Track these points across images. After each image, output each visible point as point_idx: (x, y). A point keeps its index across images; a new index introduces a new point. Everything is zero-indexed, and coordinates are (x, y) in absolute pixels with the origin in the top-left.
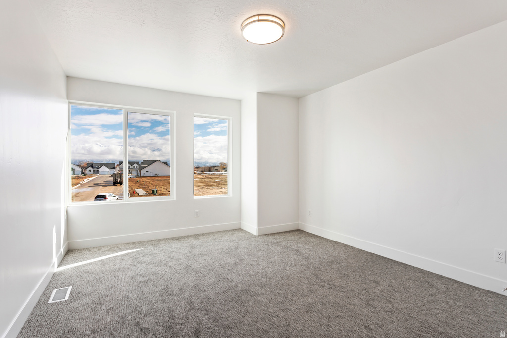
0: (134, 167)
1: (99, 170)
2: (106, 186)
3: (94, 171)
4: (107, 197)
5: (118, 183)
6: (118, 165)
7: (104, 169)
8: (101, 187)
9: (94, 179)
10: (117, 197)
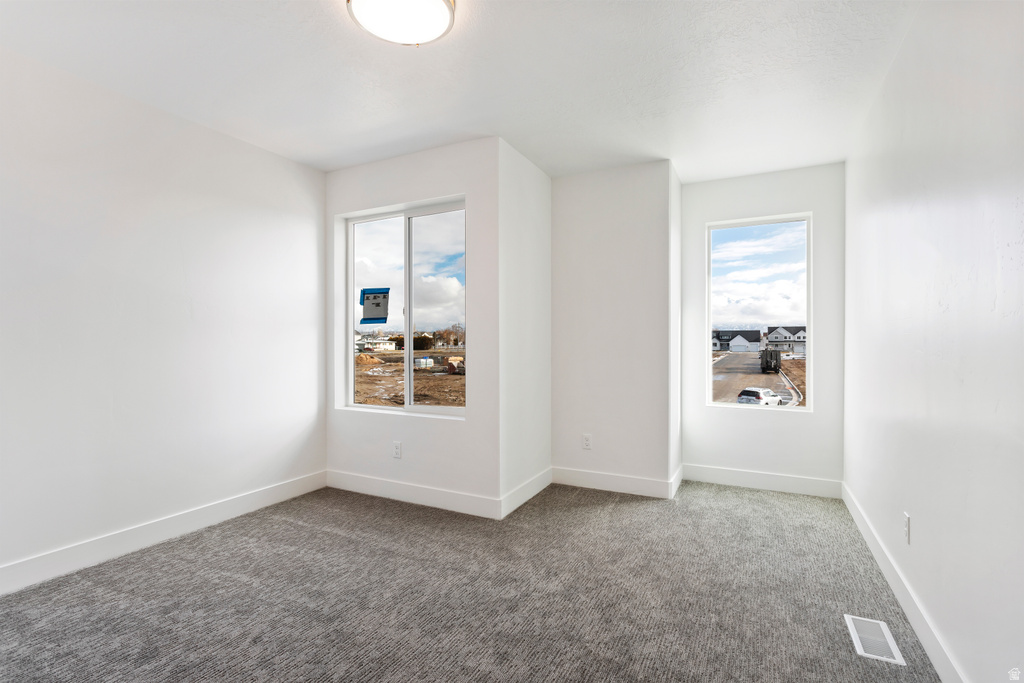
0: (799, 338)
1: (731, 343)
2: (750, 373)
3: (721, 345)
4: (761, 395)
5: (772, 369)
6: (765, 334)
7: (739, 341)
8: (741, 376)
9: (723, 359)
10: (779, 398)
